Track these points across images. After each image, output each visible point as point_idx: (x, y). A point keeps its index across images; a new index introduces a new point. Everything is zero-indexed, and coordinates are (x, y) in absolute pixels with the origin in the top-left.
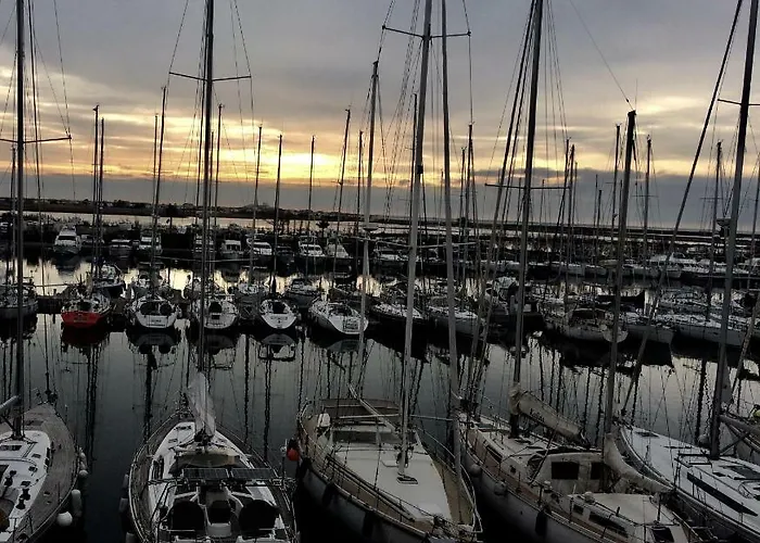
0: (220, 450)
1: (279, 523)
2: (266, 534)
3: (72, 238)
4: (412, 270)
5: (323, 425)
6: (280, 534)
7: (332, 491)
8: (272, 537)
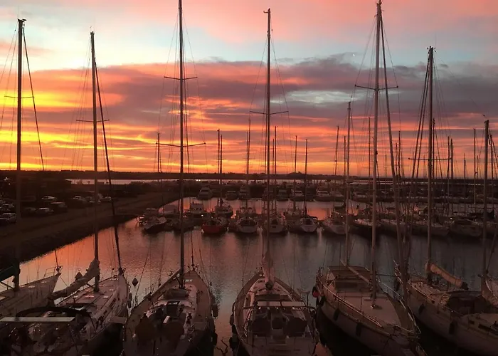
0: (277, 293)
1: (308, 329)
2: (301, 335)
3: (207, 191)
4: (374, 200)
5: (330, 279)
6: (307, 335)
7: (338, 313)
8: (304, 336)
